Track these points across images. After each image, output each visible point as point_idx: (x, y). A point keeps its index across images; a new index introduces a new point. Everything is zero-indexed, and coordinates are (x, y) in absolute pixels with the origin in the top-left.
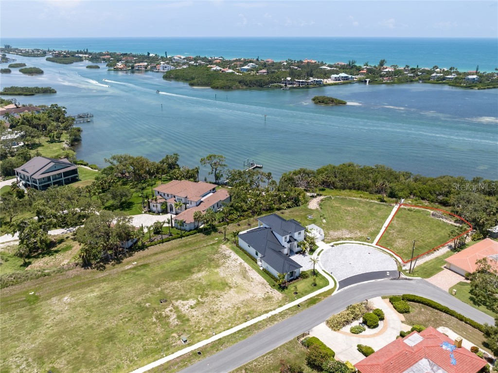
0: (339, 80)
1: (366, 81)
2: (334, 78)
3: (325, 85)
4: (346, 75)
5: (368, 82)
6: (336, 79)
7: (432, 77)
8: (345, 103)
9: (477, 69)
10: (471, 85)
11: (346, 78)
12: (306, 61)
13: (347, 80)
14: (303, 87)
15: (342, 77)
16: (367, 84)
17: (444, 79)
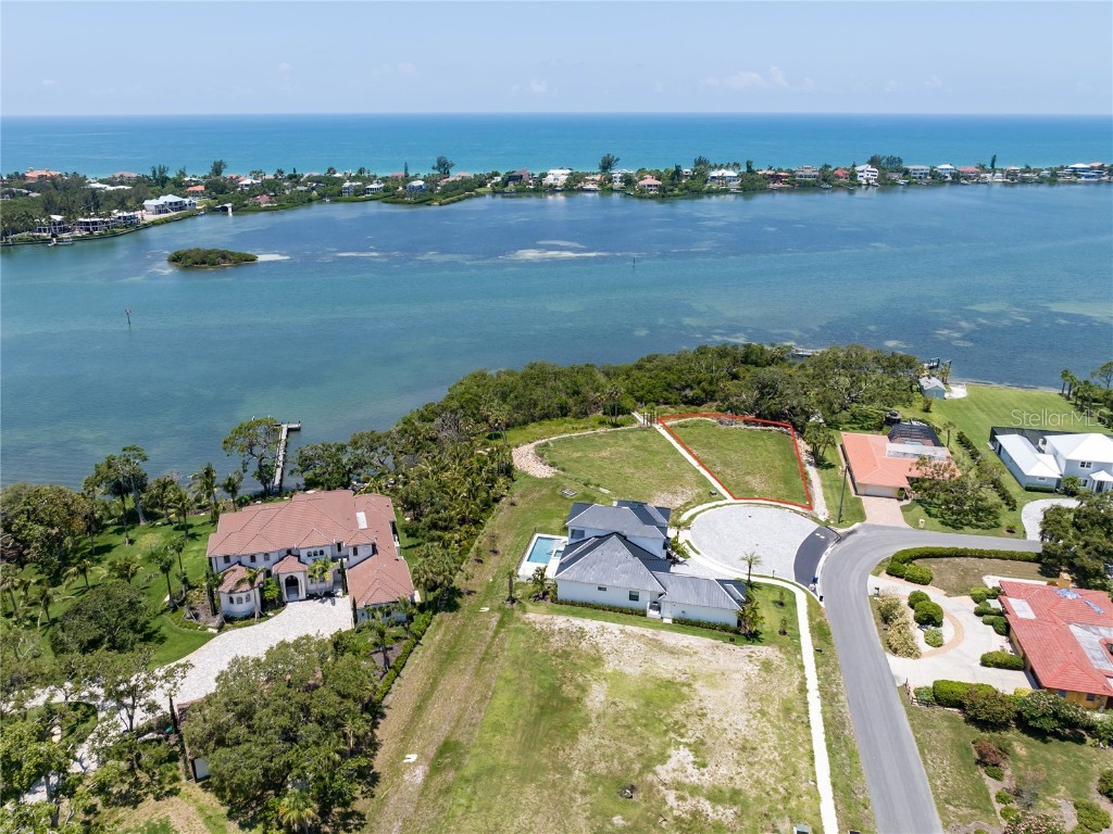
0: (167, 212)
1: (226, 209)
2: (153, 208)
3: (146, 226)
4: (178, 199)
5: (230, 210)
6: (160, 210)
7: (345, 188)
8: (253, 259)
9: (406, 170)
10: (423, 198)
11: (179, 206)
12: (35, 174)
13: (181, 209)
14: (101, 234)
15: (171, 203)
16: (231, 214)
17: (366, 191)
